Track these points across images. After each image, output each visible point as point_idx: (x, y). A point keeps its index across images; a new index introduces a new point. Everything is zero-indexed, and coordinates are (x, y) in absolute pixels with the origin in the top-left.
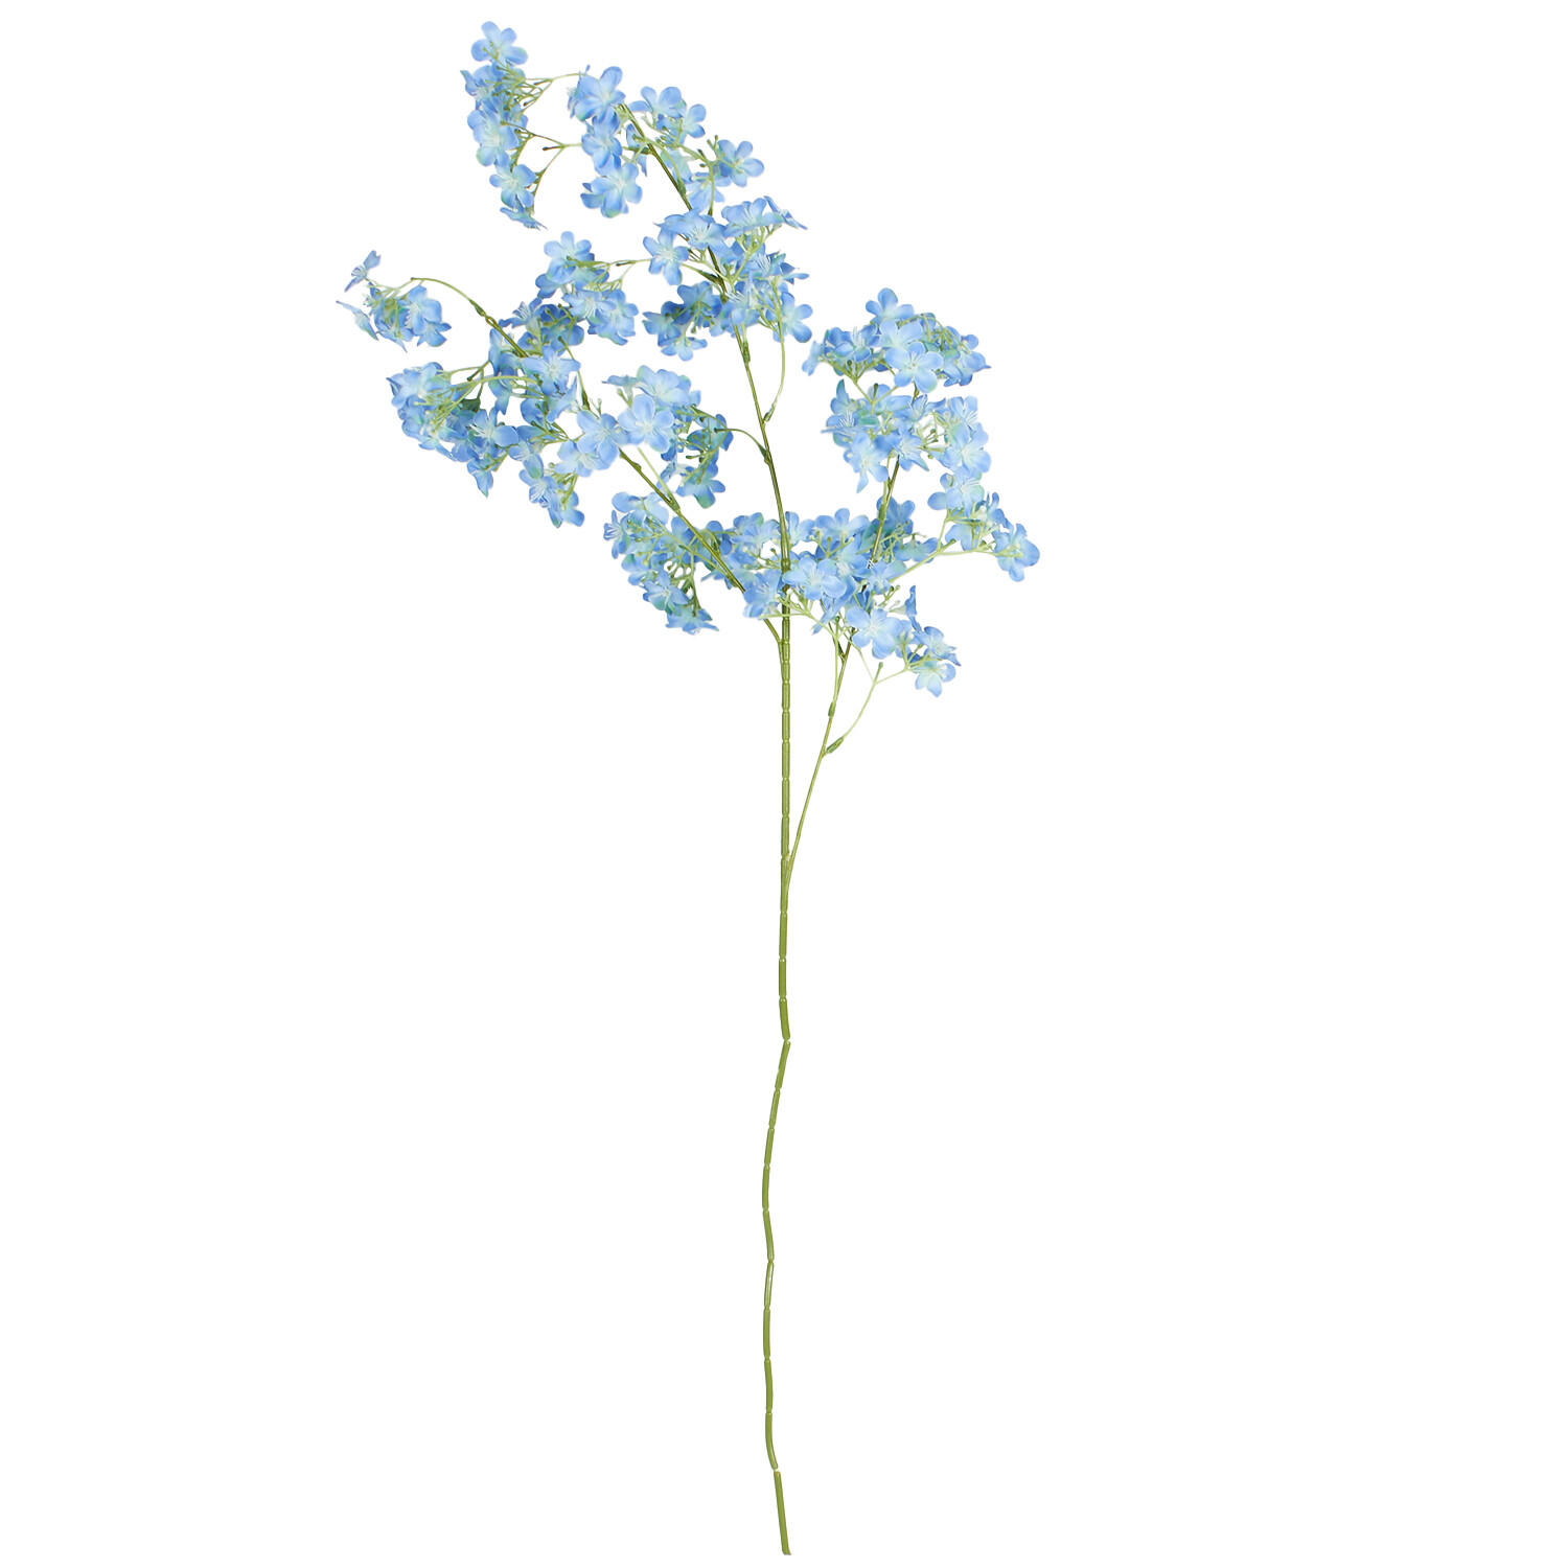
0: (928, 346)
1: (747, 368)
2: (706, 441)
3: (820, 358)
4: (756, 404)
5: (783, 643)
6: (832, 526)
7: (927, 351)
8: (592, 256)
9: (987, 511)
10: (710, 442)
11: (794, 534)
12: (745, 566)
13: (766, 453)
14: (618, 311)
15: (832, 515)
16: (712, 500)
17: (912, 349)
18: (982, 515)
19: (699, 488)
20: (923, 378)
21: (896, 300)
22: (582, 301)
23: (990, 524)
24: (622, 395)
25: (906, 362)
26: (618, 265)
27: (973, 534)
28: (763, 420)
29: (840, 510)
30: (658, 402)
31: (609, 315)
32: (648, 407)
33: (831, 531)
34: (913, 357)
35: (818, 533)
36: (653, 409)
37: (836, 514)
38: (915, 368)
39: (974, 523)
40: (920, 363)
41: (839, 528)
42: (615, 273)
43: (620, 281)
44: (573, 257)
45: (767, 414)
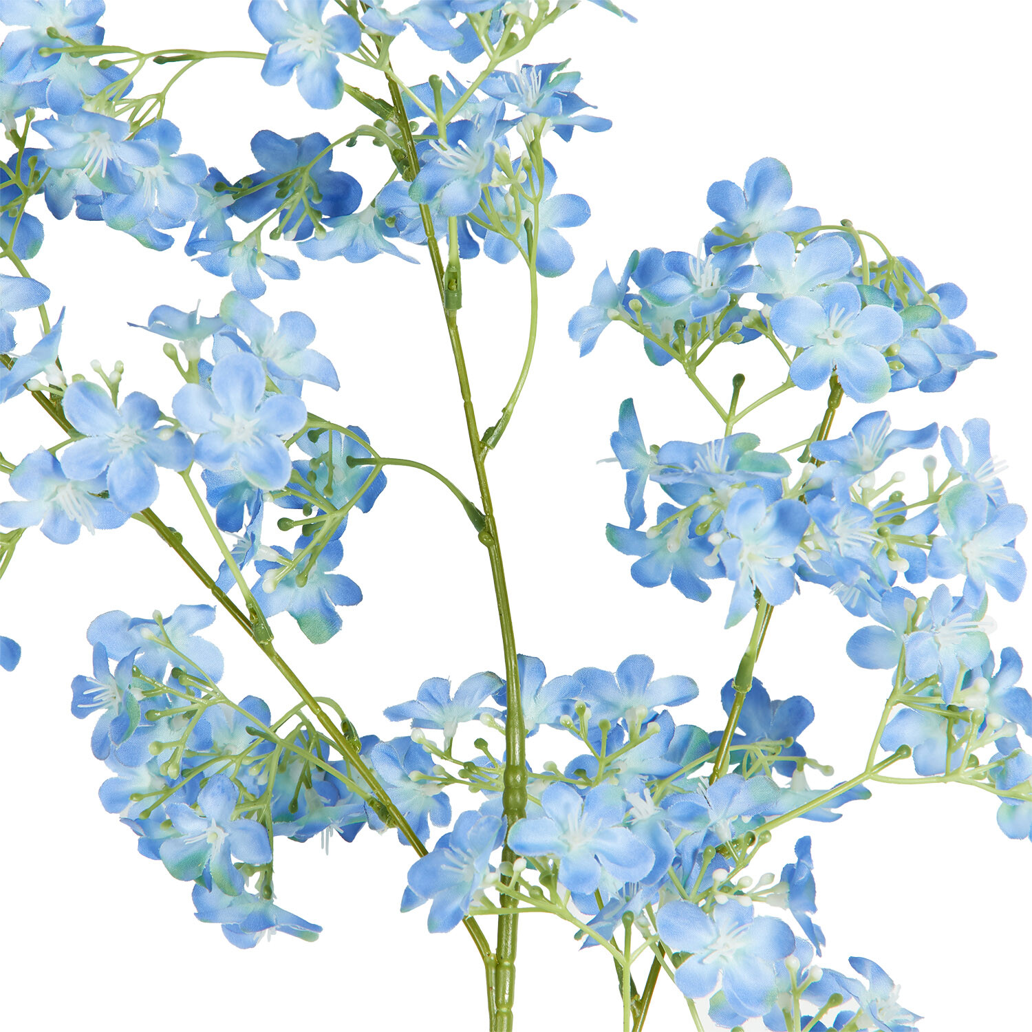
0: (867, 296)
1: (451, 322)
2: (320, 485)
3: (613, 313)
4: (468, 407)
5: (498, 965)
6: (610, 694)
7: (864, 305)
8: (100, 33)
9: (989, 692)
10: (329, 489)
11: (531, 709)
12: (414, 775)
13: (483, 522)
14: (158, 171)
15: (612, 667)
16: (334, 623)
17: (830, 301)
18: (976, 700)
19: (304, 594)
20: (857, 366)
21: (787, 193)
22: (80, 137)
23: (995, 720)
24: (174, 357)
25: (820, 328)
26: (160, 60)
27: (950, 738)
28: (482, 443)
29: (632, 660)
30: (272, 370)
31: (136, 177)
32: (249, 383)
33: (608, 705)
34: (834, 319)
35: (582, 710)
36: (260, 387)
37: (623, 667)
38: (838, 343)
39: (954, 714)
40: (848, 333)
41: (625, 701)
42: (148, 80)
43: (160, 98)
44: (63, 32)
45: (490, 432)
